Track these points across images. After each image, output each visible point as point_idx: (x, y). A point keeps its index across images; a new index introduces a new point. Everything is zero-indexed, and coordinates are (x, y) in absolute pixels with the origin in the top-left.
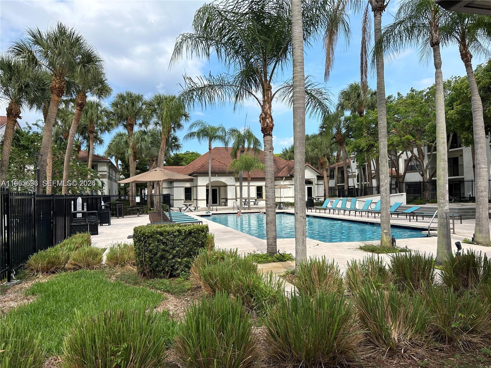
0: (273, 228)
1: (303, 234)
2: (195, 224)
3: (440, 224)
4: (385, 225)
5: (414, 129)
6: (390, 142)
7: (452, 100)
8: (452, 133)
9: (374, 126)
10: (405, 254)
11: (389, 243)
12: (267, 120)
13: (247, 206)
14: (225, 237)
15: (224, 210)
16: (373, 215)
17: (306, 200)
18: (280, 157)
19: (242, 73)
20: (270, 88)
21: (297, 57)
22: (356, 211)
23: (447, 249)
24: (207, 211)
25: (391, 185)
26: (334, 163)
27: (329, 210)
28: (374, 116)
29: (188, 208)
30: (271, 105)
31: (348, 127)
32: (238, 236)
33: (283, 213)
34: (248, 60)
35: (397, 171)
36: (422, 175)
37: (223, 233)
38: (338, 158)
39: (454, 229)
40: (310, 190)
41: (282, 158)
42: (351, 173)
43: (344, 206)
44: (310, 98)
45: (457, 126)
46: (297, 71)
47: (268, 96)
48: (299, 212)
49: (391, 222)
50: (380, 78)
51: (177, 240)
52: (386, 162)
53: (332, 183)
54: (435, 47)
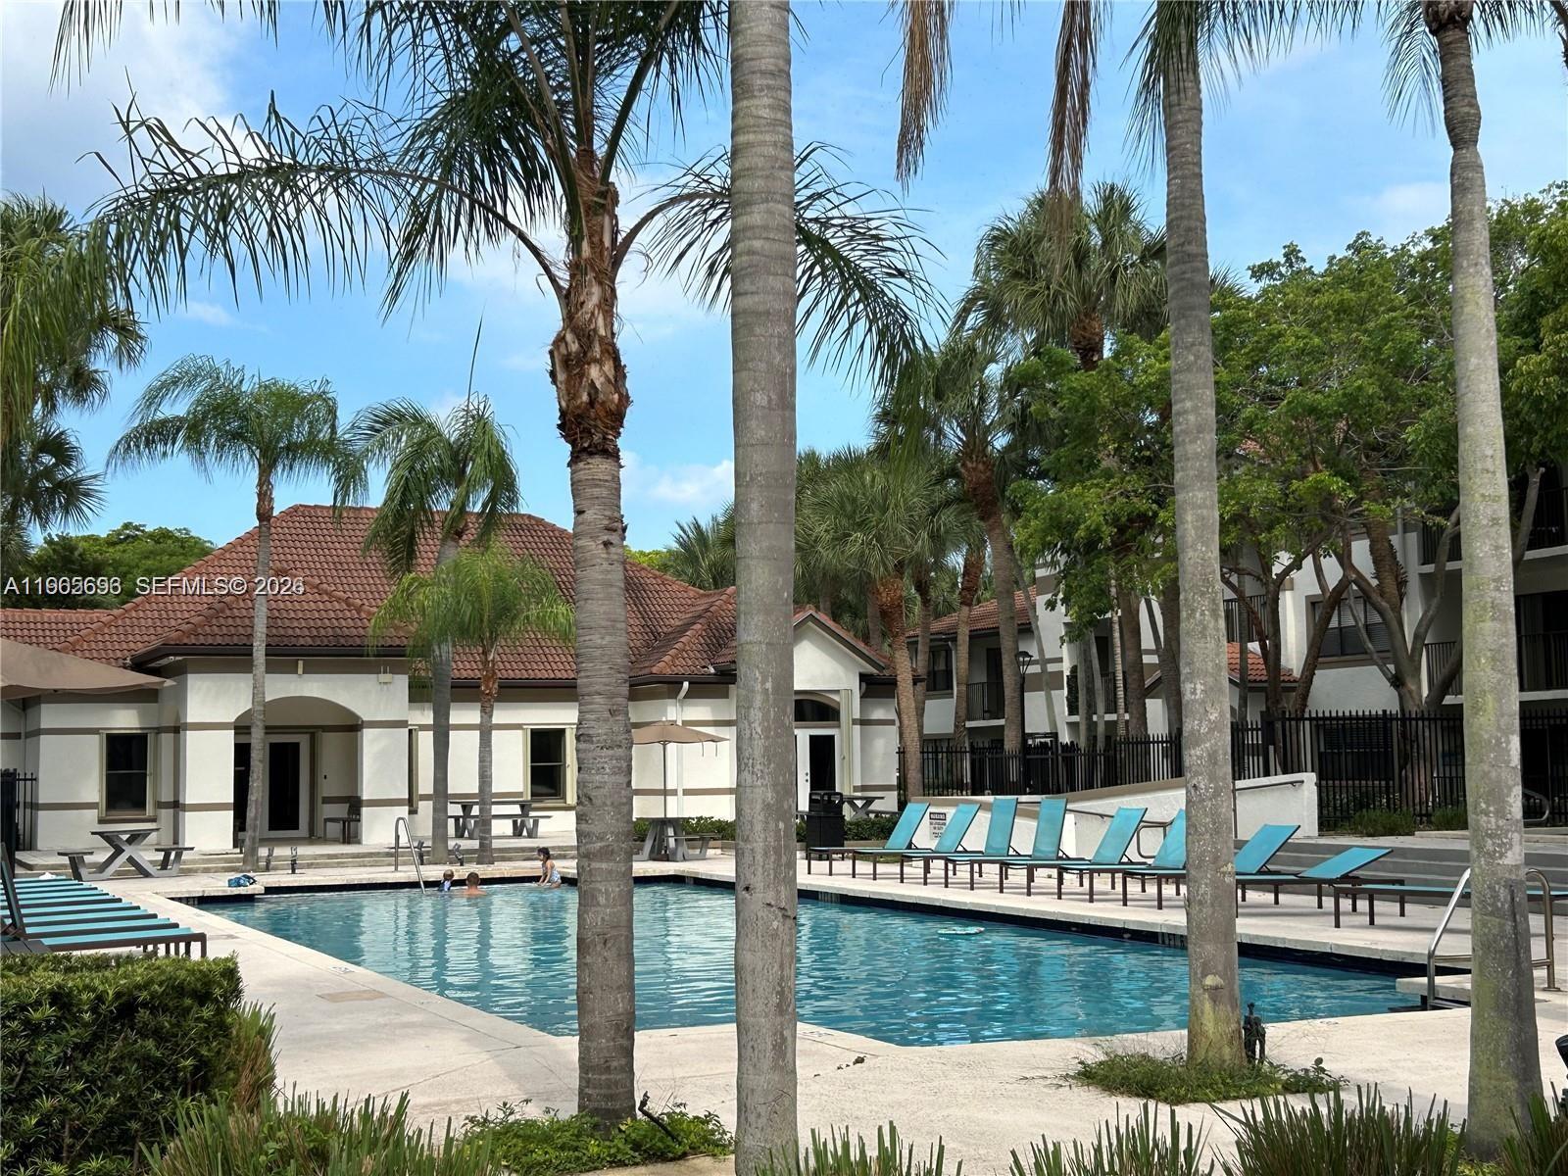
0: (619, 972)
1: (779, 1006)
2: (162, 947)
3: (1485, 945)
4: (1209, 948)
5: (1354, 443)
6: (1233, 507)
7: (1534, 303)
8: (1538, 467)
9: (1155, 418)
10: (1308, 1106)
11: (1230, 1043)
12: (594, 372)
13: (475, 844)
14: (337, 1026)
15: (340, 865)
16: (1152, 889)
17: (804, 805)
18: (664, 568)
19: (455, 106)
20: (608, 197)
21: (756, 43)
22: (1062, 870)
23: (1516, 1076)
24: (234, 875)
25: (1238, 730)
26: (950, 608)
27: (921, 864)
28: (1151, 366)
29: (123, 858)
30: (613, 290)
31: (1024, 421)
32: (415, 1018)
33: (677, 880)
34: (488, 43)
35: (1272, 654)
36: (1397, 682)
37: (325, 1005)
38: (972, 583)
39: (1550, 966)
40: (823, 753)
41: (678, 574)
42: (1036, 662)
43: (999, 842)
44: (819, 260)
45: (1558, 436)
46: (752, 121)
47: (596, 239)
48: (757, 881)
49: (1238, 930)
50: (1183, 177)
51: (47, 1051)
52: (1214, 613)
53: (940, 716)
54: (1451, 35)
